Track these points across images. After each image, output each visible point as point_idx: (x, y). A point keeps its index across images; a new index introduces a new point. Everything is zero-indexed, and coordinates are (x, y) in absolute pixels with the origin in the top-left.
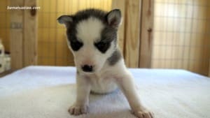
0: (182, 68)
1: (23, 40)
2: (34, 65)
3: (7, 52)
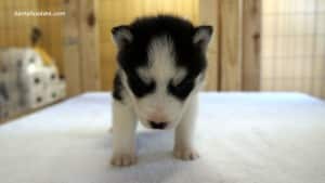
0: (302, 90)
1: (81, 59)
3: (62, 77)
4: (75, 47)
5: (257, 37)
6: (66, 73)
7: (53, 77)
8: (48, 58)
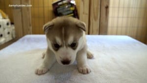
1: (22, 16)
2: (30, 34)
3: (12, 23)
4: (19, 10)
5: (107, 7)
6: (15, 22)
7: (8, 24)
8: (4, 14)
